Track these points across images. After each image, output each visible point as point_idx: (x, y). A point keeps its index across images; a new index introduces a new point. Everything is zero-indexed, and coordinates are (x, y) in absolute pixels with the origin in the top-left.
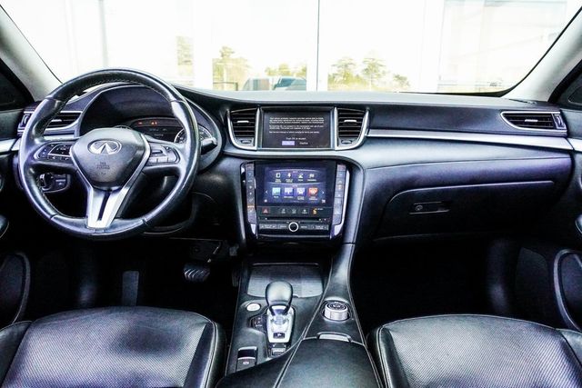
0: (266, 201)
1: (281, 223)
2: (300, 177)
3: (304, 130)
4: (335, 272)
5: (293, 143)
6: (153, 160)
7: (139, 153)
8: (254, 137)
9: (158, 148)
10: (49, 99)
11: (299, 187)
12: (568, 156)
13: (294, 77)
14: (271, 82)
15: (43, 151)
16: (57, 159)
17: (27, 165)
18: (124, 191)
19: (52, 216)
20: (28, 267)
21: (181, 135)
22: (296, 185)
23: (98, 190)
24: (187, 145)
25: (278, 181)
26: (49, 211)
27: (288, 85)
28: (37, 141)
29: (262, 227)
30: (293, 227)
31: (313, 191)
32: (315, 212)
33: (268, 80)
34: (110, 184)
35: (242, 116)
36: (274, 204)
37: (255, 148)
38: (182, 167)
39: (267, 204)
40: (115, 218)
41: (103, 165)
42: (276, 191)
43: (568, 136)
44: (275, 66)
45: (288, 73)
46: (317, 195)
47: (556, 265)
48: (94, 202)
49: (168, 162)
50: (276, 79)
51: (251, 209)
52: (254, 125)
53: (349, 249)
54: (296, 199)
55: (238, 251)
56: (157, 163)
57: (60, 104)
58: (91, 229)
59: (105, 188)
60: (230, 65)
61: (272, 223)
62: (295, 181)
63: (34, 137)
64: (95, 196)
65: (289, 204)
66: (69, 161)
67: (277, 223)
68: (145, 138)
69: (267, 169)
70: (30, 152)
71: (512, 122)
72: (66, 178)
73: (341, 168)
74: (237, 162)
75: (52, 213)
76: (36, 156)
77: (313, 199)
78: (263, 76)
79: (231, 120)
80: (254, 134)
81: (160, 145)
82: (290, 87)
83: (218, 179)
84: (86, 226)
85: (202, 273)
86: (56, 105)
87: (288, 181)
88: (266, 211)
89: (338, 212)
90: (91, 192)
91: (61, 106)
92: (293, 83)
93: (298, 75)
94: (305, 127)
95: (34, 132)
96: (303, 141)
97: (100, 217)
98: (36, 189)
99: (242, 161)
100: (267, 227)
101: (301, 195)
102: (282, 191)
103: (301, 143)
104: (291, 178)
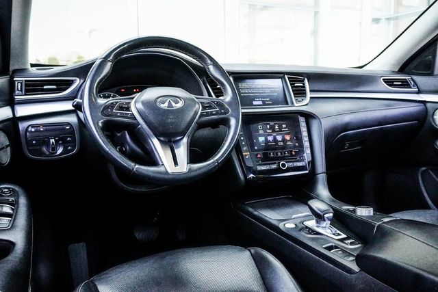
0: (256, 148)
1: (272, 164)
2: (276, 127)
5: (261, 103)
11: (277, 135)
12: (422, 105)
18: (186, 140)
22: (274, 134)
25: (261, 132)
29: (259, 168)
30: (283, 166)
31: (288, 137)
32: (293, 153)
36: (263, 150)
39: (258, 150)
40: (187, 163)
42: (261, 139)
43: (419, 92)
46: (291, 140)
47: (420, 178)
51: (247, 156)
53: (322, 178)
54: (278, 145)
61: (266, 164)
62: (274, 131)
65: (274, 149)
67: (269, 164)
71: (388, 85)
73: (301, 119)
77: (289, 143)
79: (210, 86)
87: (268, 131)
88: (258, 156)
89: (308, 151)
96: (268, 101)
100: (263, 168)
101: (280, 141)
102: (266, 139)
103: (267, 103)
104: (270, 129)
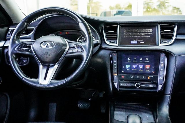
0: (123, 71)
1: (130, 83)
2: (141, 59)
3: (142, 36)
4: (160, 109)
5: (136, 42)
6: (70, 51)
7: (64, 47)
8: (117, 40)
9: (73, 45)
10: (22, 22)
11: (140, 64)
13: (123, 10)
14: (112, 13)
15: (19, 46)
16: (26, 50)
17: (12, 53)
18: (56, 66)
19: (23, 78)
20: (9, 100)
21: (80, 39)
22: (138, 64)
23: (44, 66)
24: (87, 44)
25: (129, 61)
26: (22, 75)
27: (122, 14)
28: (17, 42)
29: (121, 85)
30: (138, 85)
31: (148, 67)
32: (149, 78)
33: (110, 12)
34: (50, 62)
35: (110, 29)
36: (127, 73)
37: (117, 45)
38: (85, 55)
39: (123, 73)
40: (52, 79)
41: (47, 54)
42: (128, 66)
44: (113, 5)
45: (120, 8)
46: (150, 69)
48: (42, 71)
49: (77, 52)
50: (115, 12)
51: (115, 76)
52: (117, 33)
54: (139, 71)
55: (104, 95)
56: (72, 53)
57: (27, 24)
58: (41, 84)
59: (47, 65)
60: (93, 5)
61: (126, 83)
62: (138, 62)
63: (15, 40)
64: (43, 68)
65: (135, 74)
66: (31, 51)
67: (129, 83)
68: (66, 40)
69: (123, 55)
70: (13, 47)
72: (27, 59)
73: (162, 55)
74: (108, 52)
75: (23, 76)
76: (16, 49)
77: (147, 71)
78: (108, 10)
79: (105, 31)
80: (116, 38)
81: (73, 44)
82: (123, 15)
83: (99, 60)
84: (38, 83)
85: (87, 105)
86: (25, 25)
87: (134, 61)
88: (123, 77)
89: (161, 78)
90: (41, 66)
91: (27, 26)
92: (124, 13)
93: (126, 9)
94: (142, 34)
95: (15, 38)
96: (141, 41)
97: (45, 78)
98: (16, 65)
99: (111, 51)
100: (124, 85)
101: (141, 69)
102: (131, 67)
103: (140, 42)
104: (136, 60)
